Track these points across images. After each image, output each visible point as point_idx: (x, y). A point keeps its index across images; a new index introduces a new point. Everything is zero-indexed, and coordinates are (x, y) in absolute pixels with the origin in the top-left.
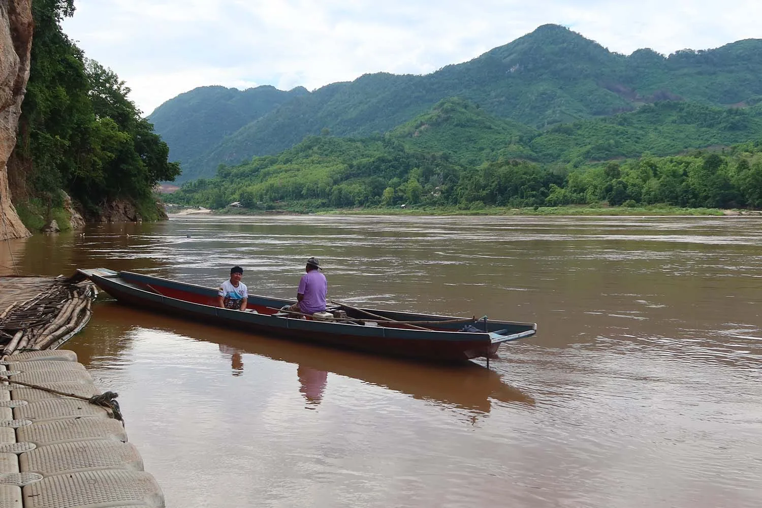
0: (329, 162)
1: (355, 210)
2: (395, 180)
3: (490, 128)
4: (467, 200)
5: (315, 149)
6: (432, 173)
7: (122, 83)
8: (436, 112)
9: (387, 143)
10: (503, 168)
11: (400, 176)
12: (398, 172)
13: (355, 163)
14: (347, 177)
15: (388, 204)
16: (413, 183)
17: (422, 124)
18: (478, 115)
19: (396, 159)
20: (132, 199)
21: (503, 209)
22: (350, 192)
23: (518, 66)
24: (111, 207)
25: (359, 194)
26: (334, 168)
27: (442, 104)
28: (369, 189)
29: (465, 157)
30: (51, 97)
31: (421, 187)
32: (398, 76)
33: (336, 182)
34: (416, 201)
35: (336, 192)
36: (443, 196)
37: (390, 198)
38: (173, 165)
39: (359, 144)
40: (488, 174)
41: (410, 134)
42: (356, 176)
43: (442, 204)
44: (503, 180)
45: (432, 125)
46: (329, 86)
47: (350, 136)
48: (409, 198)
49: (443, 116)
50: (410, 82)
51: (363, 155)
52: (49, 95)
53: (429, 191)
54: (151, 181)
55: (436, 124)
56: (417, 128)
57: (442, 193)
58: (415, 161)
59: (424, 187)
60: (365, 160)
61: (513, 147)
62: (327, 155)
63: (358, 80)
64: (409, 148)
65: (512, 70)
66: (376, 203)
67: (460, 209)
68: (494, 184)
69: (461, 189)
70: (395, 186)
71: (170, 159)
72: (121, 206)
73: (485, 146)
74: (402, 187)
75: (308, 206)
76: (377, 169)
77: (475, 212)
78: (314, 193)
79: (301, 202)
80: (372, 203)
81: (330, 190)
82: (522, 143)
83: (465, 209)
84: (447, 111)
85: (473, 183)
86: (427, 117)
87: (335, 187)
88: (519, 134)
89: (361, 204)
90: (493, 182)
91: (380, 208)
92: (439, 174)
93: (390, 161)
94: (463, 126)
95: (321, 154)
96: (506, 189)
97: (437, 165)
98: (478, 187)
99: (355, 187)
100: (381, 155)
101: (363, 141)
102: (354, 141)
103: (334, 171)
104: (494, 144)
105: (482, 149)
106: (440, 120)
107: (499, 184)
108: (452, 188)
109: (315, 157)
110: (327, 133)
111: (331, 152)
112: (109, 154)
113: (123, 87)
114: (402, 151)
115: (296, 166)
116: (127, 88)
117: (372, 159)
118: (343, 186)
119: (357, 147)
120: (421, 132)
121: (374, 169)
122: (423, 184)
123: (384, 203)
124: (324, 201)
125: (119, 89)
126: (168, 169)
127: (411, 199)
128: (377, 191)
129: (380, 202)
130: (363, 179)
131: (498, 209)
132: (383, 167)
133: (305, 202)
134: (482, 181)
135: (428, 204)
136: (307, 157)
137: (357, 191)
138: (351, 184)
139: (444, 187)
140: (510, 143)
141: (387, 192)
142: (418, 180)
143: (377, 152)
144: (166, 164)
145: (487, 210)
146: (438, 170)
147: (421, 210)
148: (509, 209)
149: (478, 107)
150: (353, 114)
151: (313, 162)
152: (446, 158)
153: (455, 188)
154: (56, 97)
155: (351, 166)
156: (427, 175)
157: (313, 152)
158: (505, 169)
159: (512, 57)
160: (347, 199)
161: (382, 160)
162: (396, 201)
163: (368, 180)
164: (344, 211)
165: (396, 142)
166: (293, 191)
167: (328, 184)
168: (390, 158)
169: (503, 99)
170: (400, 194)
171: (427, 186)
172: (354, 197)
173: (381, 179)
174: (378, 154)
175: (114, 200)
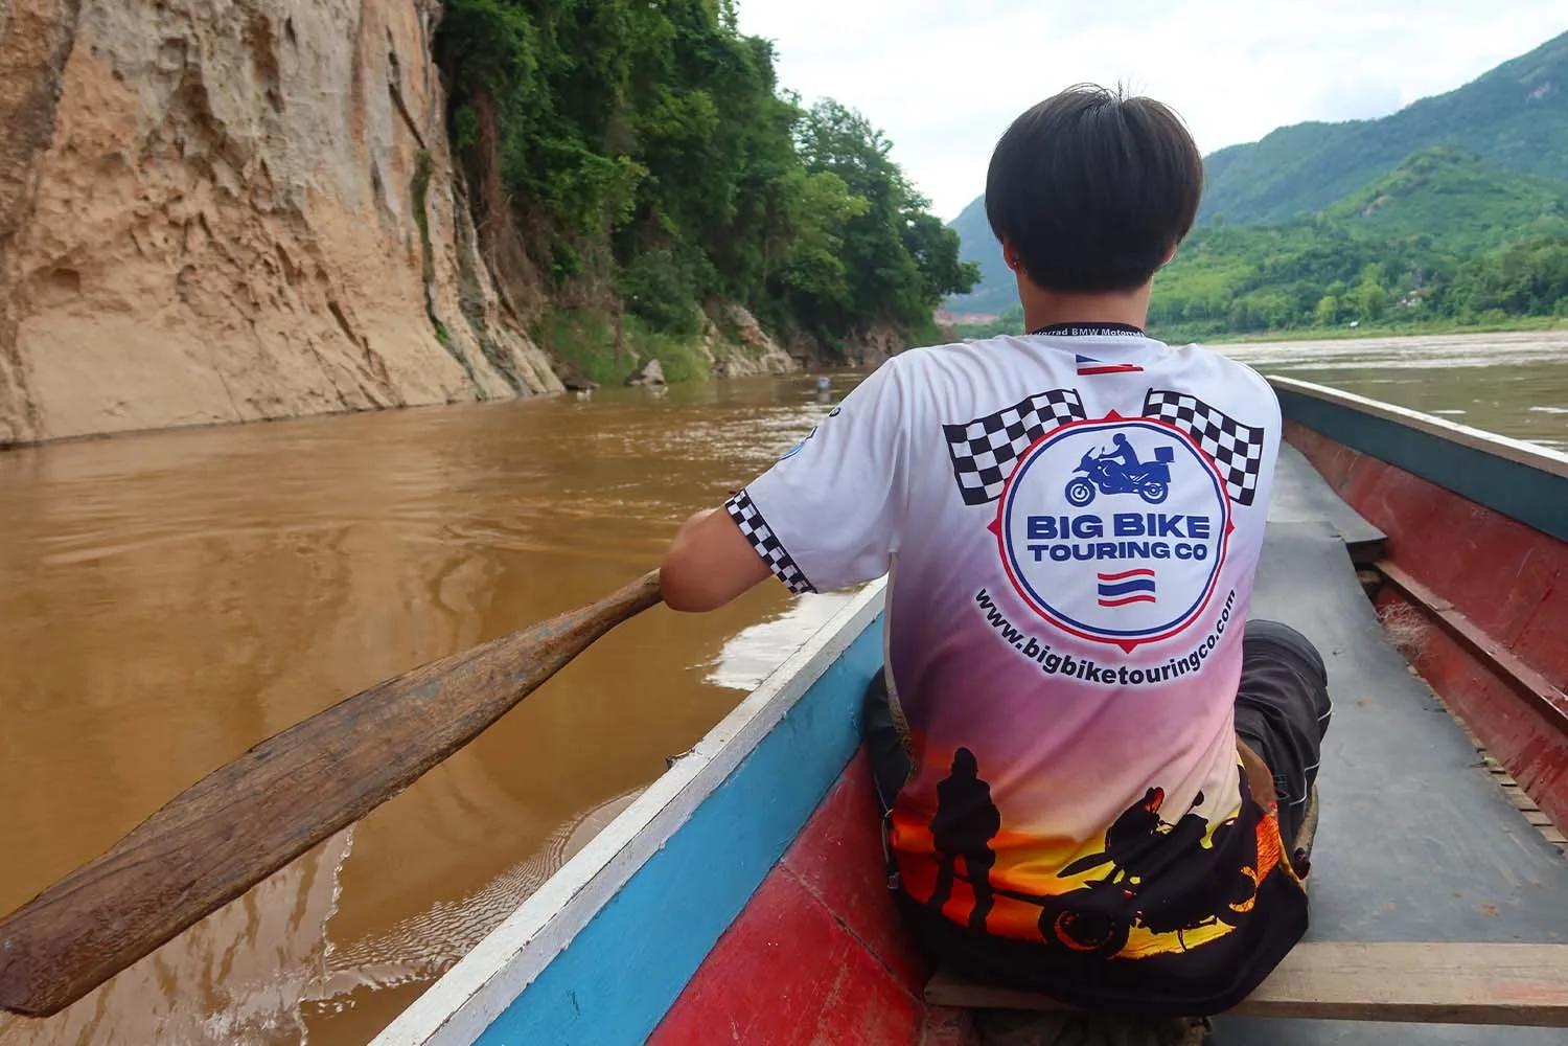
0: (1224, 264)
1: (1271, 335)
2: (1338, 284)
3: (1501, 191)
4: (1472, 308)
5: (1202, 245)
6: (1403, 270)
7: (880, 134)
8: (1404, 173)
9: (1319, 229)
10: (1542, 251)
11: (1346, 277)
12: (1341, 271)
13: (1268, 262)
14: (1253, 286)
15: (1328, 323)
16: (1369, 285)
17: (1378, 195)
18: (1479, 171)
19: (1336, 252)
20: (900, 327)
21: (1546, 320)
22: (1262, 309)
23: (1548, 86)
24: (864, 342)
25: (1277, 309)
26: (1235, 271)
27: (1413, 161)
28: (1294, 300)
29: (1458, 241)
30: (681, 112)
31: (1384, 292)
32: (1334, 125)
33: (1236, 295)
34: (1377, 315)
35: (1239, 309)
36: (1425, 305)
37: (1330, 313)
38: (968, 267)
39: (1273, 234)
40: (1512, 262)
41: (1359, 211)
42: (1271, 282)
43: (1426, 319)
44: (1542, 271)
45: (1395, 195)
46: (1221, 152)
47: (1258, 222)
48: (1363, 311)
49: (1417, 178)
50: (1357, 131)
51: (1280, 250)
52: (677, 109)
53: (1398, 299)
54: (932, 295)
55: (1402, 193)
56: (1369, 201)
57: (1425, 300)
58: (1371, 253)
59: (1388, 292)
60: (1284, 257)
61: (1545, 219)
62: (1221, 254)
63: (1268, 138)
64: (1357, 234)
65: (1538, 94)
66: (1306, 323)
67: (1460, 324)
68: (1525, 278)
69: (1460, 292)
70: (1338, 293)
71: (963, 258)
72: (881, 339)
73: (1492, 222)
74: (1349, 295)
75: (1192, 332)
76: (1305, 270)
77: (1489, 327)
78: (1201, 314)
79: (1180, 327)
80: (1299, 322)
81: (1228, 307)
82: (1560, 212)
83: (1469, 324)
84: (1422, 170)
85: (1483, 280)
86: (1387, 183)
87: (1236, 301)
88: (1556, 197)
89: (1280, 325)
90: (1522, 276)
91: (1314, 329)
92: (1414, 271)
93: (1327, 256)
94: (1450, 192)
95: (1211, 253)
96: (1546, 286)
97: (1411, 256)
98: (1494, 285)
99: (1269, 300)
100: (1311, 248)
101: (1279, 229)
102: (1265, 229)
103: (1233, 277)
104: (1510, 218)
105: (1486, 227)
106: (1410, 185)
107: (1534, 279)
108: (1442, 291)
109: (1203, 258)
110: (1220, 221)
111: (1228, 249)
112: (832, 239)
113: (881, 140)
114: (1346, 239)
115: (1173, 274)
116: (887, 142)
117: (1295, 256)
118: (1250, 299)
119: (1271, 239)
120: (1376, 207)
121: (1303, 269)
122: (1386, 287)
123: (1321, 321)
124: (1219, 324)
125: (874, 143)
126: (959, 274)
127: (1368, 313)
128: (1308, 303)
129: (1313, 320)
130: (1284, 286)
131: (1536, 321)
132: (1314, 266)
133: (1187, 327)
134: (1502, 278)
135: (1396, 319)
136: (1189, 258)
137: (1272, 305)
138: (1261, 296)
139: (1428, 290)
140: (1539, 213)
141: (1325, 305)
142: (1379, 284)
143: (1303, 243)
144: (956, 266)
145: (1512, 322)
146: (1413, 264)
147: (1386, 329)
148: (1557, 320)
149: (1477, 158)
150: (1260, 189)
151: (1199, 266)
152: (1424, 244)
153: (1448, 290)
154: (693, 112)
155: (1261, 268)
156: (1393, 274)
157: (1200, 251)
158: (1545, 252)
159: (1538, 71)
160: (1257, 319)
161: (1315, 255)
162: (1340, 318)
163: (1291, 287)
164: (1253, 337)
165: (1335, 226)
166: (1168, 313)
167: (1224, 297)
168: (1327, 251)
169: (1521, 143)
170: (1348, 306)
171: (1395, 291)
172: (1268, 315)
173: (1311, 284)
174: (1305, 247)
175: (869, 329)
